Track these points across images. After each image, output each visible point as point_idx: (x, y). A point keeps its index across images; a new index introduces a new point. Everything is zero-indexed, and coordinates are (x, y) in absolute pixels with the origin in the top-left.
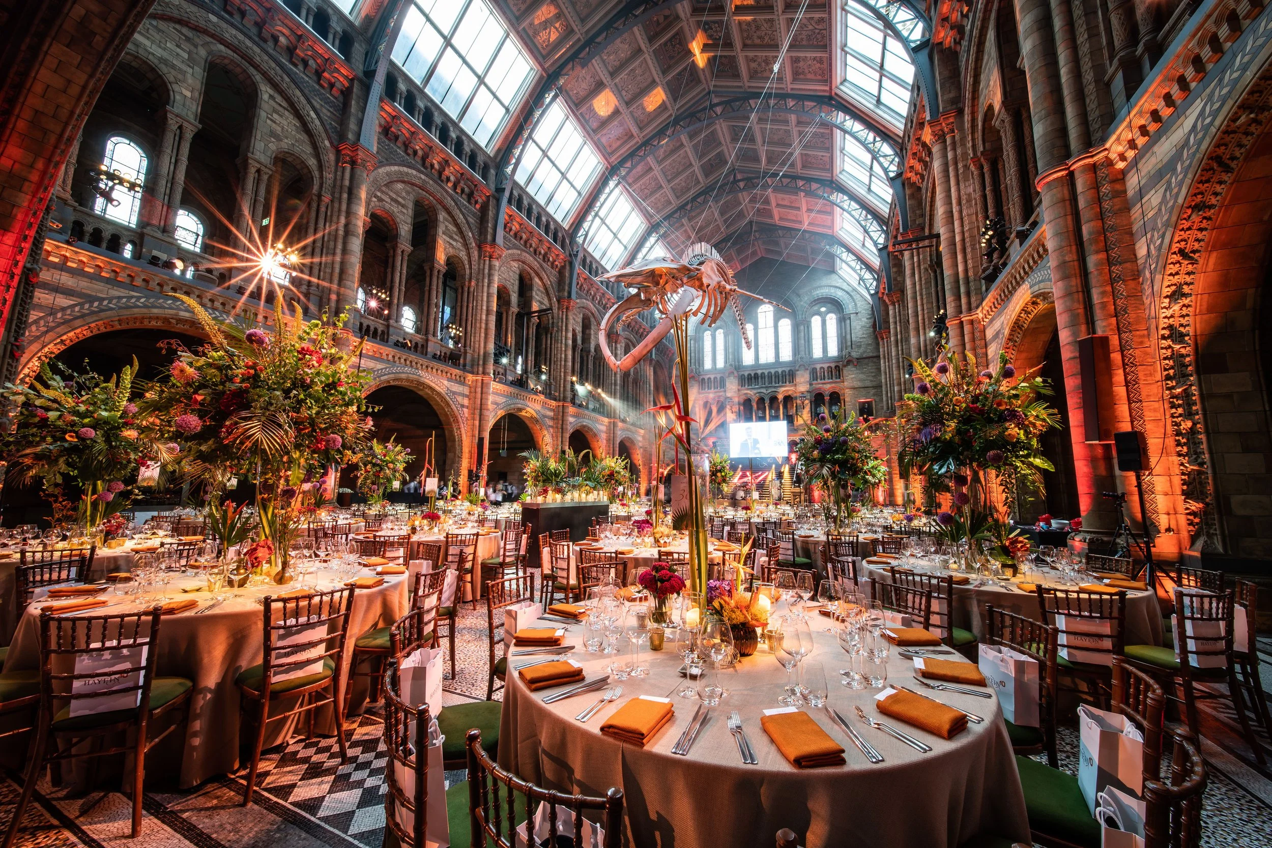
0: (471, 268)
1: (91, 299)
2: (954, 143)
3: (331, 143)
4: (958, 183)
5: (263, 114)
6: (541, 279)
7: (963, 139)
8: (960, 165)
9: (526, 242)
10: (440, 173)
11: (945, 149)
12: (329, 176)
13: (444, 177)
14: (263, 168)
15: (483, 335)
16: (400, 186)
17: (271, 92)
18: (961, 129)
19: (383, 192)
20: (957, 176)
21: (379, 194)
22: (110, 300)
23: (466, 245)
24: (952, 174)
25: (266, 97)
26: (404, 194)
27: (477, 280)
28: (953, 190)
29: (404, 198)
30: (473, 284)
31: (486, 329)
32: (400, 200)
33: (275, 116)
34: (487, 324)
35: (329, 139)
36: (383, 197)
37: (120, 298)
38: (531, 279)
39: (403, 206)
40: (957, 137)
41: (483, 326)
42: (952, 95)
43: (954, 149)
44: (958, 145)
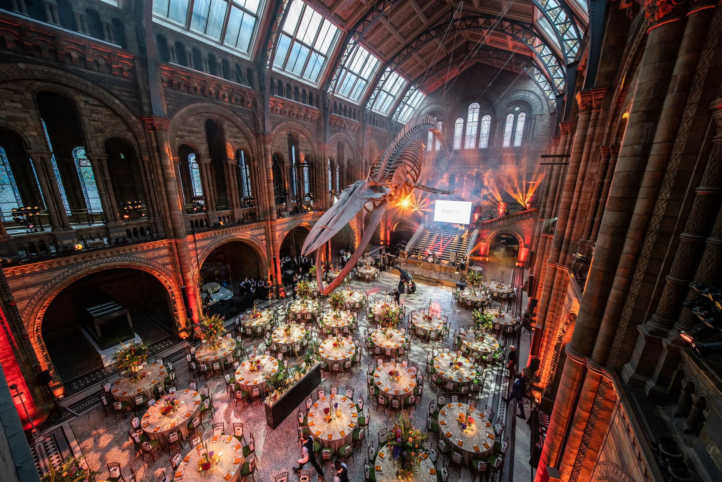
0: (253, 153)
1: (45, 283)
2: (596, 119)
3: (136, 117)
4: (587, 160)
5: (86, 119)
6: (304, 134)
7: (605, 119)
8: (594, 144)
9: (289, 113)
10: (217, 94)
11: (588, 120)
12: (143, 141)
13: (220, 97)
14: (101, 158)
15: (267, 196)
16: (192, 119)
17: (84, 98)
18: (607, 109)
19: (181, 130)
20: (589, 153)
21: (179, 133)
22: (55, 278)
23: (246, 138)
24: (585, 150)
25: (82, 104)
26: (196, 123)
27: (258, 160)
28: (582, 164)
29: (197, 127)
30: (256, 163)
31: (269, 192)
32: (194, 129)
33: (94, 115)
34: (268, 189)
35: (134, 114)
36: (183, 134)
37: (59, 276)
38: (297, 136)
39: (198, 133)
40: (600, 116)
41: (267, 191)
42: (609, 69)
43: (594, 126)
44: (599, 123)
